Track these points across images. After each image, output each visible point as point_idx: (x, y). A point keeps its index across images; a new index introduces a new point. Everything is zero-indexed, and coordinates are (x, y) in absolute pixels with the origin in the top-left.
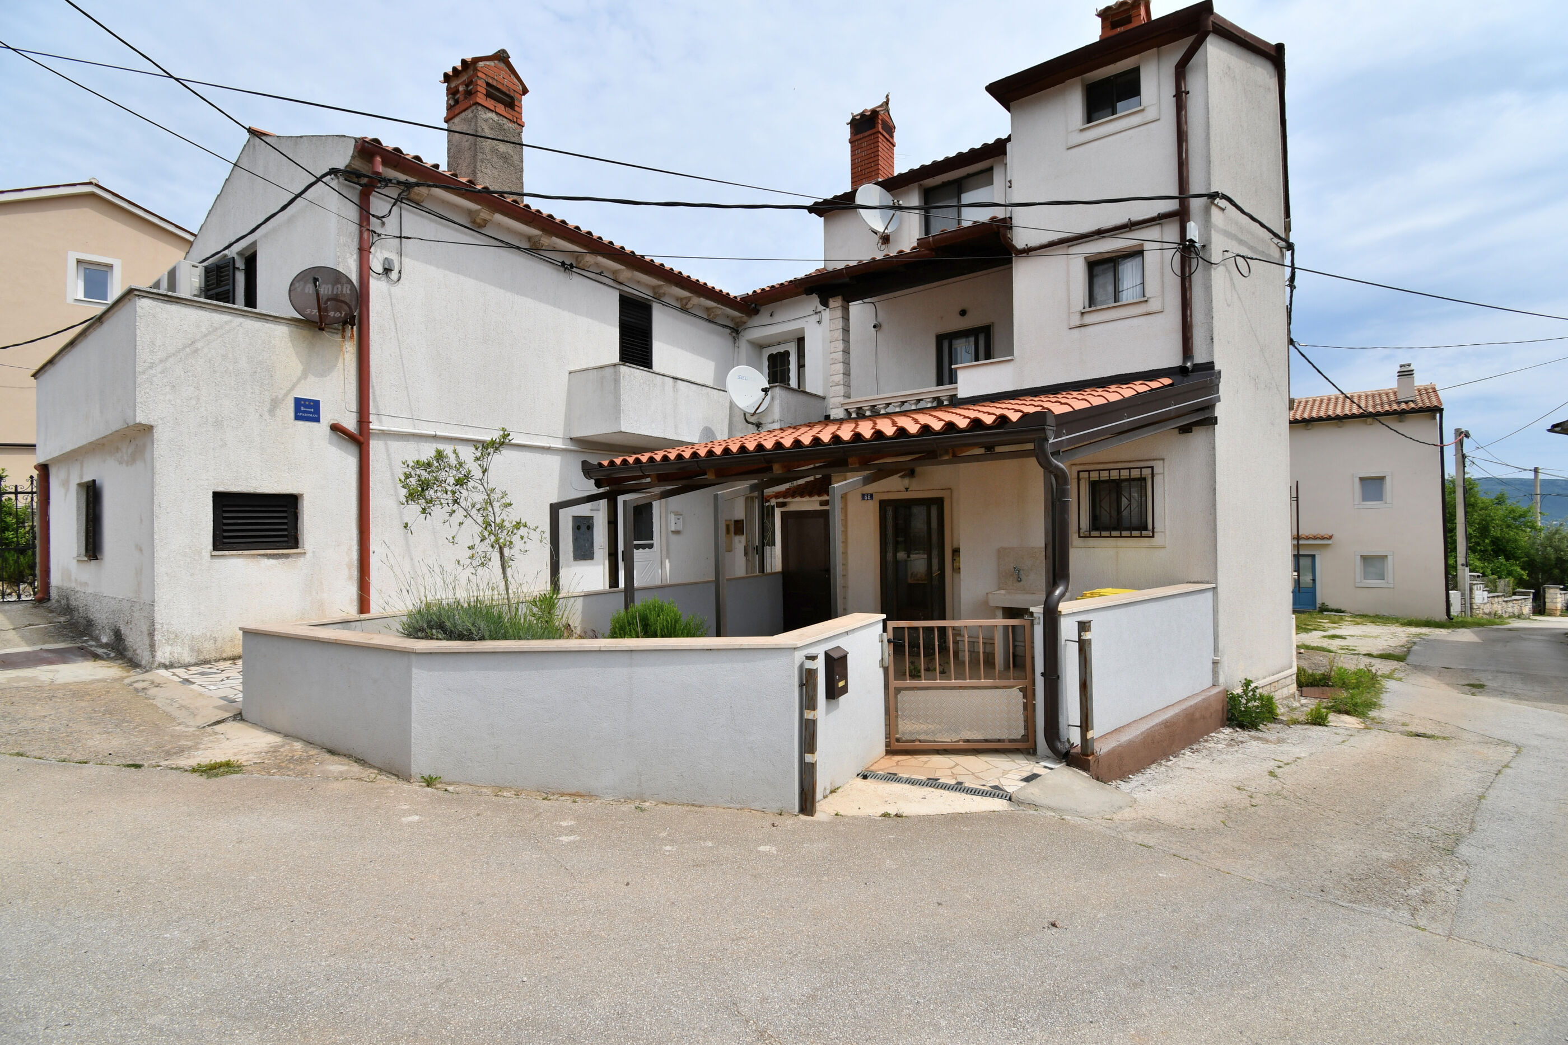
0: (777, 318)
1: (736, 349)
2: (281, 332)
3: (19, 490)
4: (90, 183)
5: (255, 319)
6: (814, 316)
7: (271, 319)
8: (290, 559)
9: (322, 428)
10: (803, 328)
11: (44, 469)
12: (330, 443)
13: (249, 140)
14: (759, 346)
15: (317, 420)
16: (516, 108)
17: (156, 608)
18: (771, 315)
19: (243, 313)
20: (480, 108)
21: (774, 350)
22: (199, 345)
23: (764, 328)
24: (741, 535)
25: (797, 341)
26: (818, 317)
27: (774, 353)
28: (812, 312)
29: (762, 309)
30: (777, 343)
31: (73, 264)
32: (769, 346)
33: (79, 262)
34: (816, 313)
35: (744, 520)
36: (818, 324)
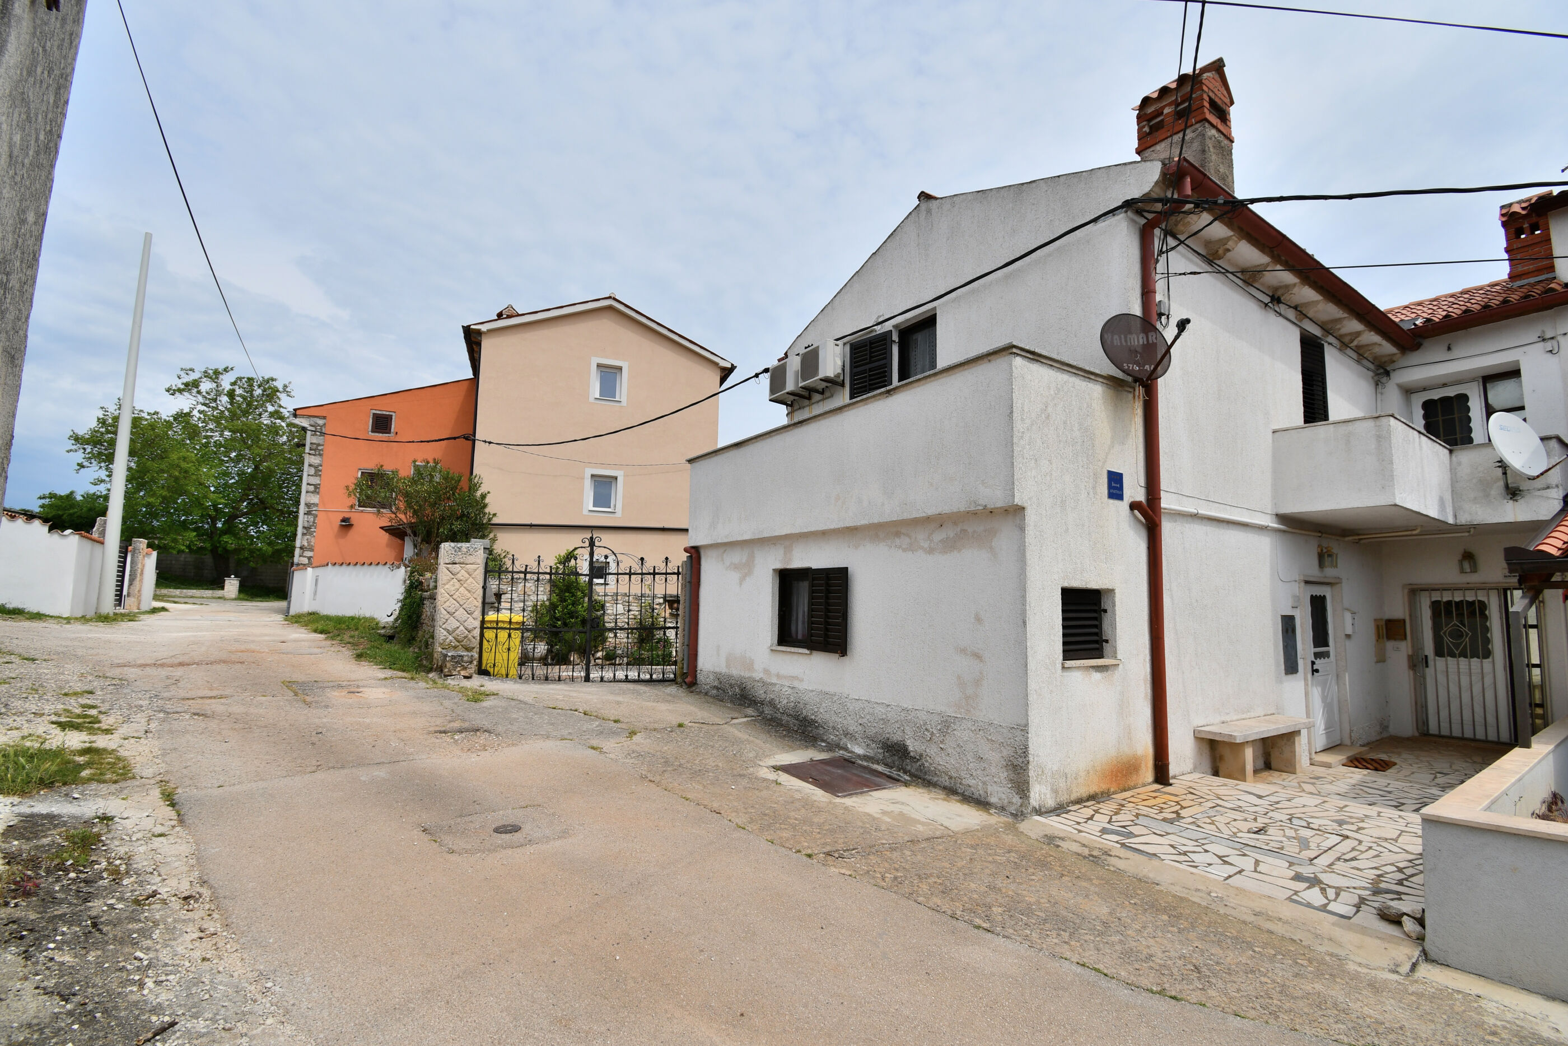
0: (1456, 353)
1: (1379, 395)
2: (1096, 391)
3: (657, 571)
4: (610, 297)
5: (1082, 378)
6: (1542, 344)
7: (1092, 377)
8: (1109, 672)
9: (1123, 506)
10: (1518, 361)
11: (695, 554)
12: (1130, 526)
13: (918, 205)
14: (1408, 391)
15: (1120, 497)
16: (1228, 123)
17: (1030, 735)
18: (1449, 349)
19: (1077, 372)
20: (1207, 125)
21: (1436, 395)
22: (1050, 410)
23: (1433, 366)
24: (1402, 640)
25: (1481, 380)
26: (1549, 345)
27: (1436, 398)
28: (1536, 339)
29: (1426, 343)
30: (1445, 385)
31: (594, 367)
32: (1425, 389)
33: (599, 366)
34: (1544, 340)
35: (1404, 621)
36: (1549, 355)
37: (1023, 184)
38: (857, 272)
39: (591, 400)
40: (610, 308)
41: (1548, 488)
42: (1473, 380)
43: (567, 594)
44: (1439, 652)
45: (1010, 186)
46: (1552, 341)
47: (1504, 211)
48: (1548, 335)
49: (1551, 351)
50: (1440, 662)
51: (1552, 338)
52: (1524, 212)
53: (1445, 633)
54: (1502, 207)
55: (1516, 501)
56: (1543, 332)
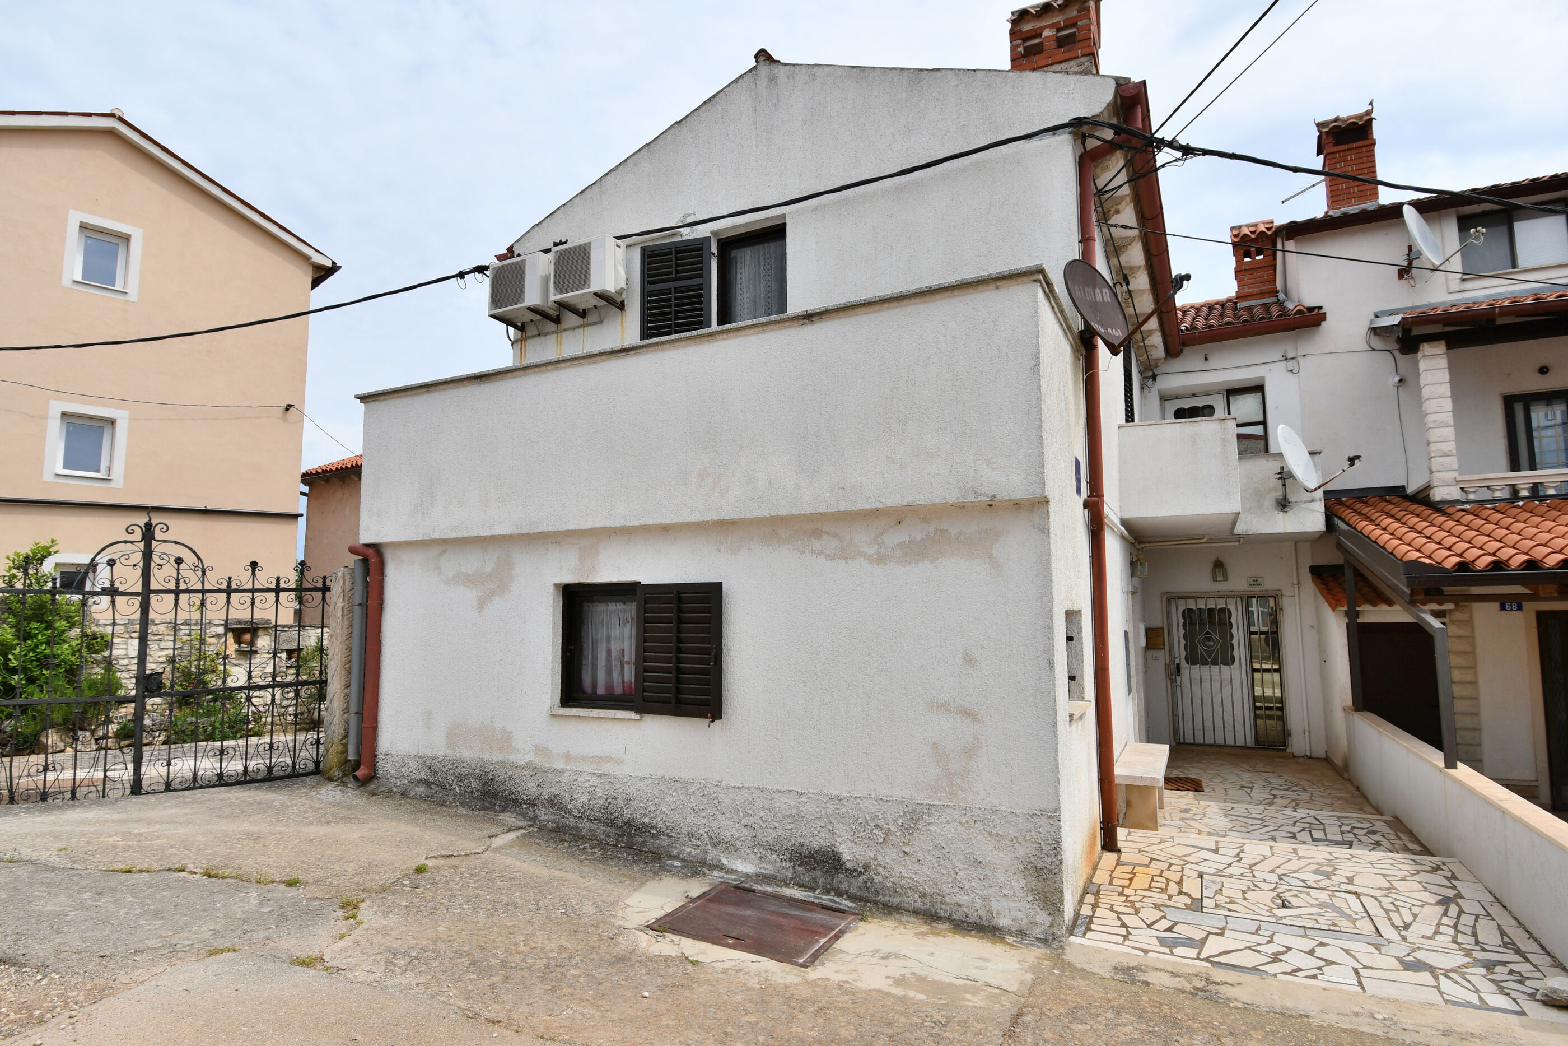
0: (1213, 363)
1: (1143, 399)
2: (1068, 352)
3: (282, 585)
4: (112, 115)
5: (1063, 333)
6: (1284, 363)
7: (1068, 333)
10: (1263, 378)
11: (371, 554)
14: (1163, 398)
18: (1206, 359)
19: (1063, 323)
20: (1092, 61)
21: (1187, 404)
22: (1053, 368)
23: (1191, 375)
24: (1160, 649)
25: (1225, 393)
26: (1291, 365)
27: (1186, 407)
28: (1279, 357)
29: (1186, 350)
30: (1194, 395)
31: (74, 229)
32: (1177, 398)
33: (83, 227)
34: (1286, 359)
35: (1163, 629)
36: (1291, 373)
37: (921, 70)
38: (647, 145)
39: (66, 282)
40: (111, 133)
41: (1313, 501)
42: (1219, 392)
43: (36, 625)
44: (1193, 659)
45: (903, 69)
46: (1293, 361)
47: (1235, 232)
48: (1289, 356)
49: (1292, 371)
50: (1196, 668)
51: (1293, 358)
52: (1253, 236)
53: (1199, 641)
54: (1232, 228)
55: (1286, 512)
56: (1286, 351)
